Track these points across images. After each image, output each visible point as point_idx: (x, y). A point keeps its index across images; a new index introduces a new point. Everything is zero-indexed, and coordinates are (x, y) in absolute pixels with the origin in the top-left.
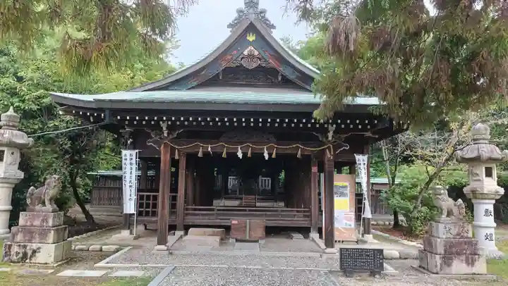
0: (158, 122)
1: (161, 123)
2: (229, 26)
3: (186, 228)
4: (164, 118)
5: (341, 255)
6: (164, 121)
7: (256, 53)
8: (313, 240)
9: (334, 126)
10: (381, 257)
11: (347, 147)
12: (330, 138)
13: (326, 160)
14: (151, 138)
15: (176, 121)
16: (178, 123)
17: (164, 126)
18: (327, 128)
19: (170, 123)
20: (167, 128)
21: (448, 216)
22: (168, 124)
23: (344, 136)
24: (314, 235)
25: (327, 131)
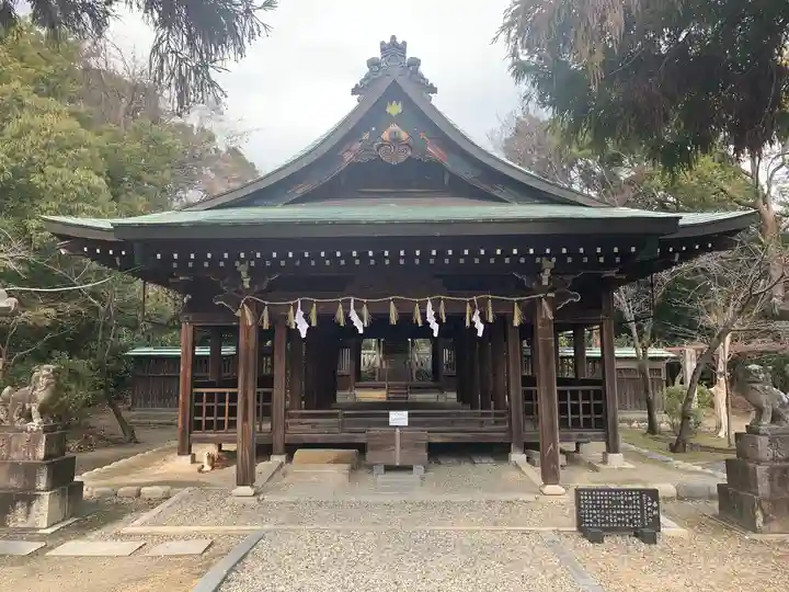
0: (230, 262)
1: (237, 264)
2: (354, 92)
3: (290, 450)
4: (242, 255)
5: (578, 501)
6: (242, 261)
7: (404, 136)
8: (517, 466)
9: (554, 260)
10: (655, 505)
11: (576, 297)
12: (545, 283)
13: (539, 321)
14: (222, 292)
15: (263, 259)
16: (268, 264)
17: (243, 270)
18: (540, 264)
19: (253, 264)
20: (249, 274)
21: (773, 420)
22: (250, 267)
23: (569, 278)
24: (518, 457)
25: (540, 269)
